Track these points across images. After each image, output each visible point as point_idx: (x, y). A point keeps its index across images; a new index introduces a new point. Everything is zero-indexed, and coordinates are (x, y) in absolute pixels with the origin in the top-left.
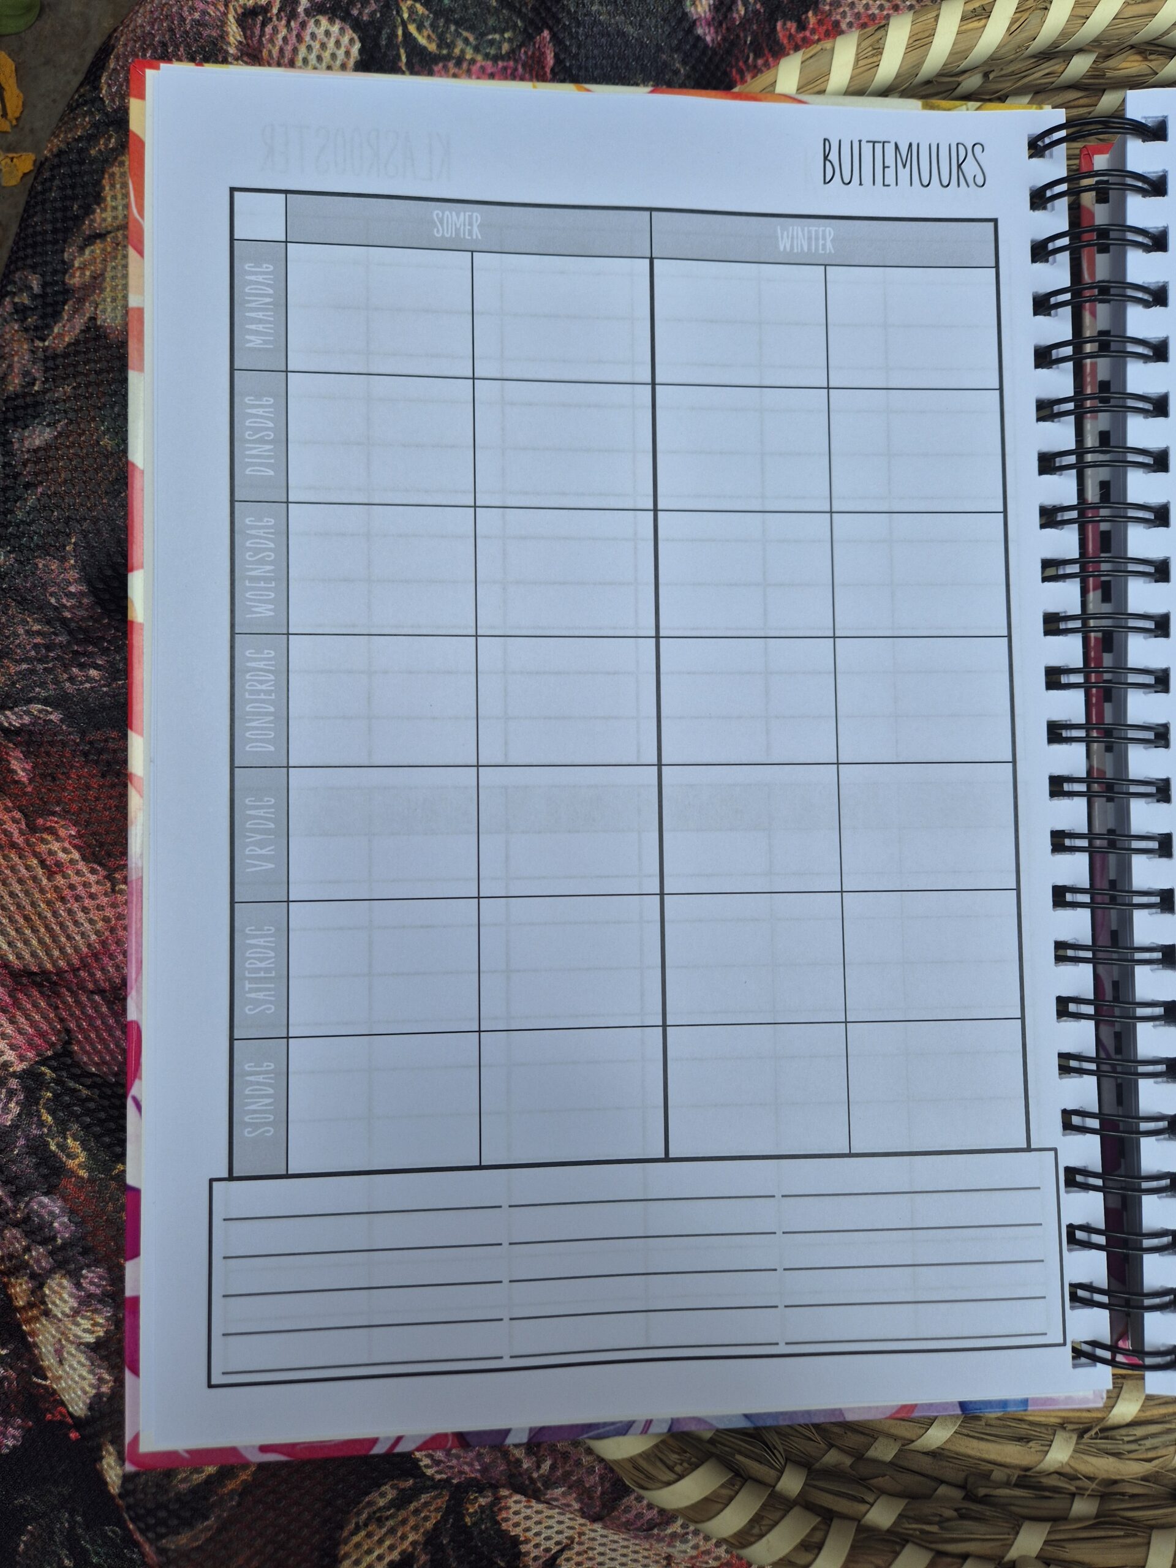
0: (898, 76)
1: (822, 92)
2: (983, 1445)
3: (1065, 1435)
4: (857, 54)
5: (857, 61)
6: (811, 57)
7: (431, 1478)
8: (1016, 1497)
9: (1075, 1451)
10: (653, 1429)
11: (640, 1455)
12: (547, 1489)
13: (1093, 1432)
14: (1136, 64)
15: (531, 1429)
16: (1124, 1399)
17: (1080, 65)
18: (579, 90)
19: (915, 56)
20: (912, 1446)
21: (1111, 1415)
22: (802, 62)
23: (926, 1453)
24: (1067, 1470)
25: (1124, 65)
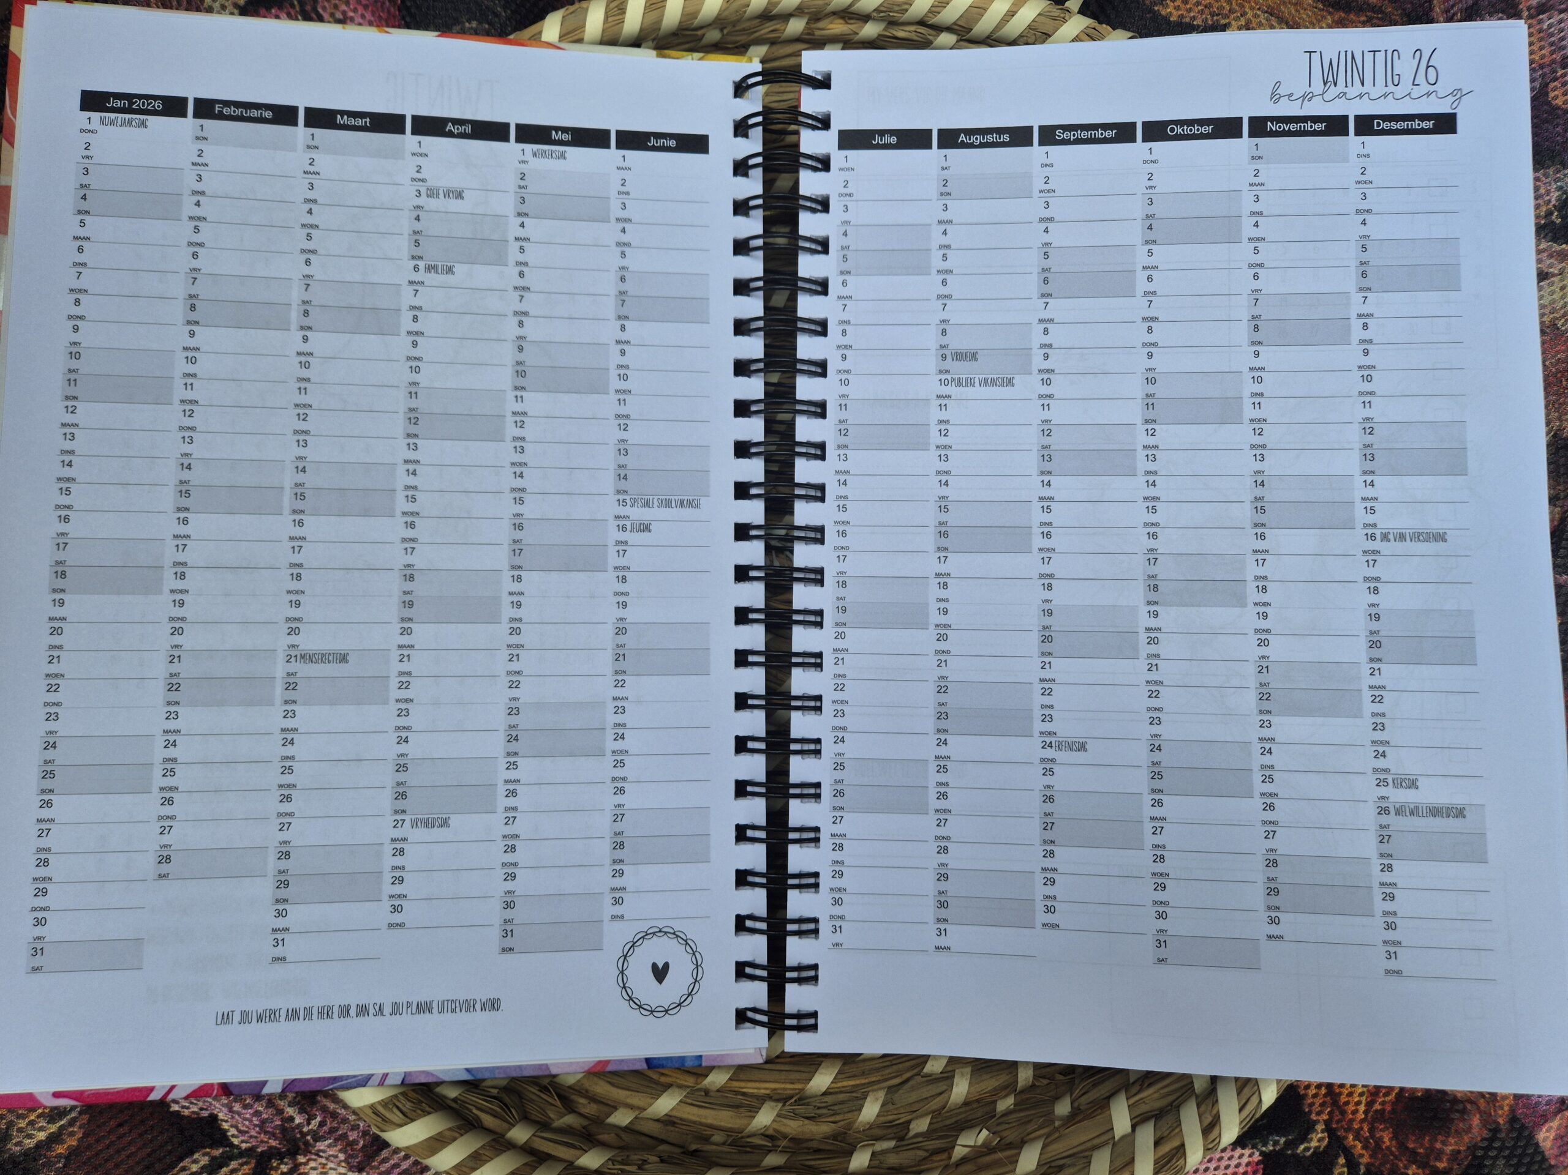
0: (641, 30)
1: (580, 41)
2: (702, 1112)
3: (773, 1104)
4: (606, 13)
5: (607, 17)
6: (571, 13)
7: (238, 1147)
8: (722, 1152)
9: (778, 1115)
10: (387, 1082)
11: (379, 1102)
12: (316, 1141)
13: (793, 1100)
14: (840, 26)
15: (285, 1081)
16: (821, 1074)
17: (796, 26)
18: (380, 32)
19: (653, 16)
20: (645, 1114)
21: (809, 1086)
22: (563, 17)
23: (658, 1120)
24: (770, 1132)
25: (831, 26)
